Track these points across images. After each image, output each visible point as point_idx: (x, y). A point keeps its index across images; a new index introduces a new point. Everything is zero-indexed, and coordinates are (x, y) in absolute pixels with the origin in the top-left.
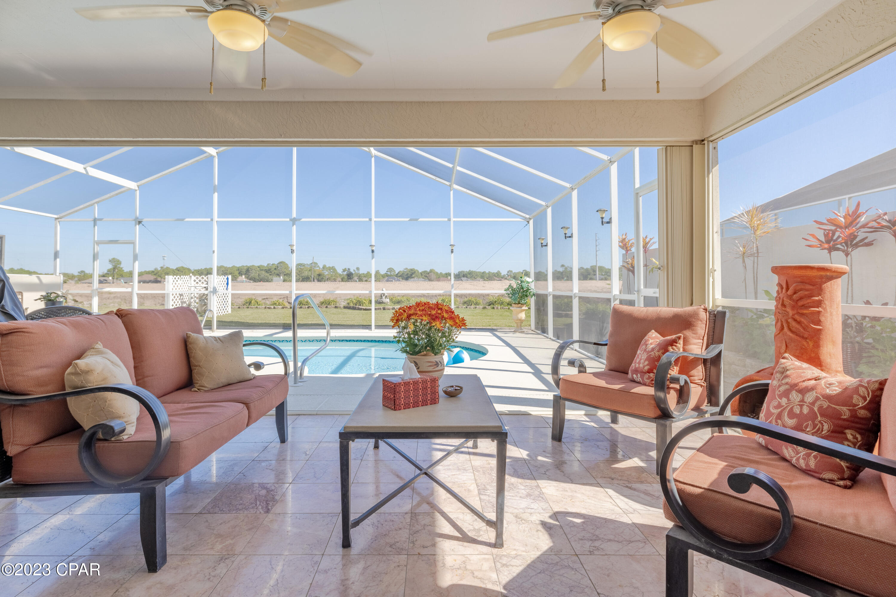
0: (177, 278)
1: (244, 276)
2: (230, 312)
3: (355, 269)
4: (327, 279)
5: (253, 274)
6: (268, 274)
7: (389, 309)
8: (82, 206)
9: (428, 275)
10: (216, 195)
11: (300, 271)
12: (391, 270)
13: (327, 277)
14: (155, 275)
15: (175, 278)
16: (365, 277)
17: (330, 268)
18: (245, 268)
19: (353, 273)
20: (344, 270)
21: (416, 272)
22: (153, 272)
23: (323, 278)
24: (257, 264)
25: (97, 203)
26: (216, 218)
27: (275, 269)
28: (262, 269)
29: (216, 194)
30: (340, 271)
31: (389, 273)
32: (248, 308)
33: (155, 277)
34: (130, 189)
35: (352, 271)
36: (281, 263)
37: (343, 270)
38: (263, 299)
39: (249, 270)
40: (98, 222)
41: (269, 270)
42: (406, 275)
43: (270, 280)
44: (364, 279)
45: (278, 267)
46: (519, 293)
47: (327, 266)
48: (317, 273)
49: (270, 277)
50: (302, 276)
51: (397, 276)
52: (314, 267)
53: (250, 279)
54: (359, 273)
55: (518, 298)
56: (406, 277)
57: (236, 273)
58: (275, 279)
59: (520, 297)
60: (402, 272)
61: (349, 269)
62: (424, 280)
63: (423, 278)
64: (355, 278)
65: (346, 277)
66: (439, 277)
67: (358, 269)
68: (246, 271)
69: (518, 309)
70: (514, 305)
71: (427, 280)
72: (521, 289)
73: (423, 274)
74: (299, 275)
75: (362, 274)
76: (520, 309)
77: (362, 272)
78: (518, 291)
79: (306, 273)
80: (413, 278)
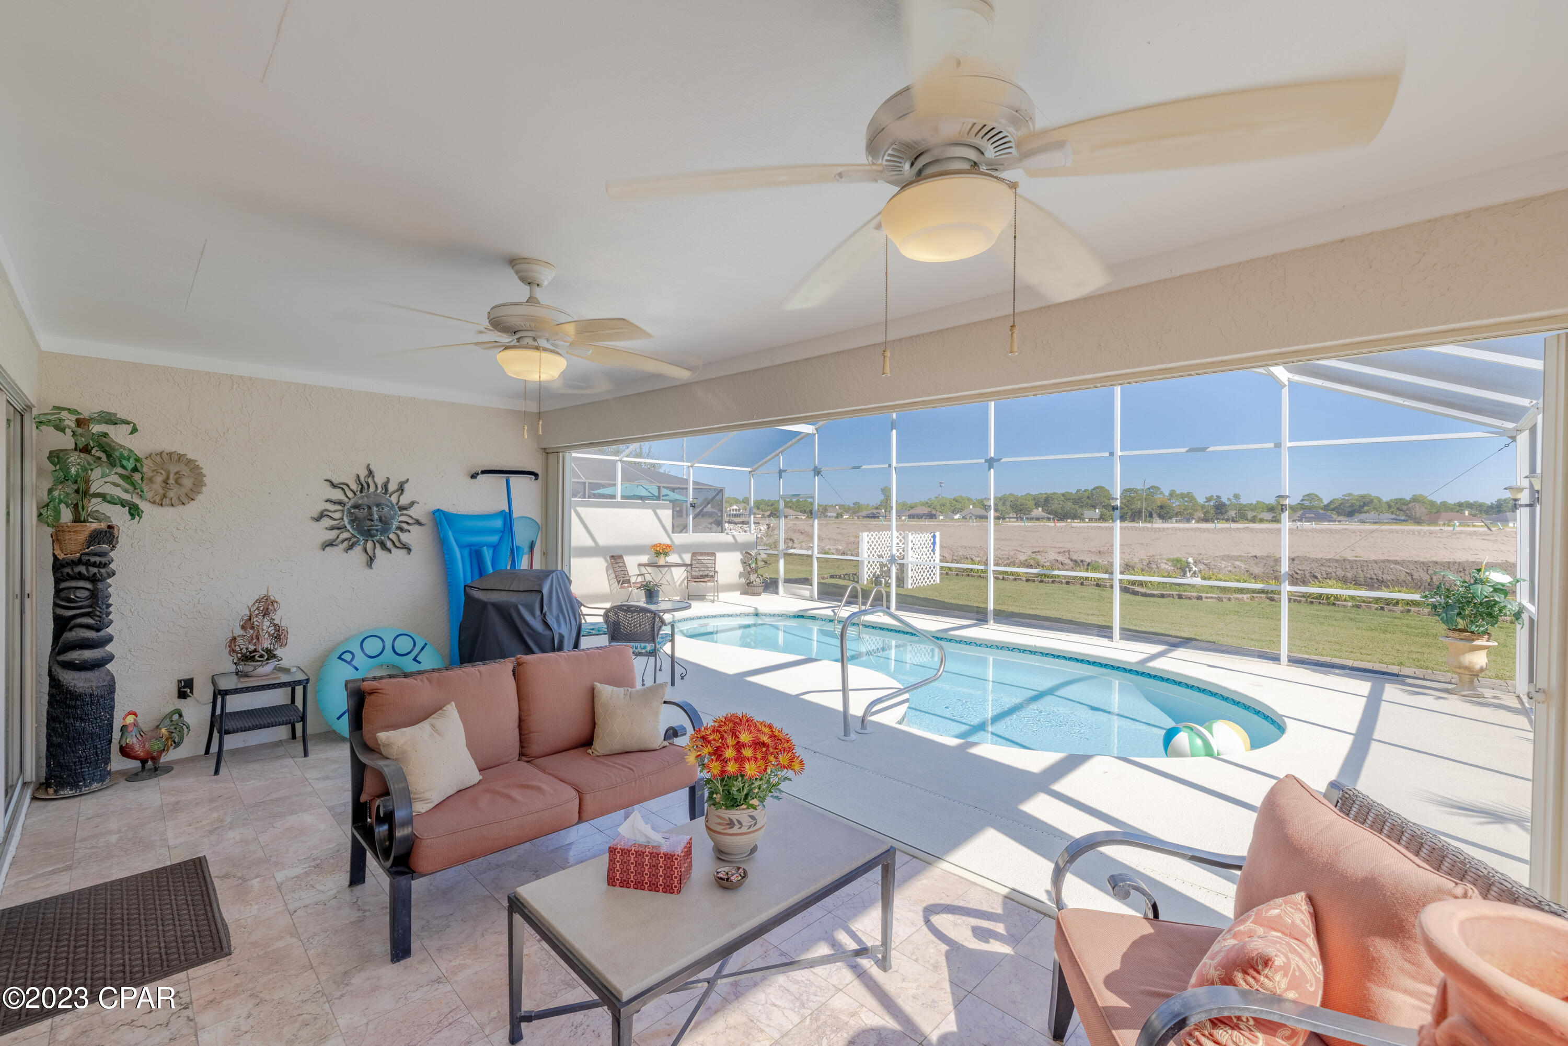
0: (874, 535)
1: (1040, 509)
2: (938, 581)
3: (1232, 497)
4: (1177, 514)
5: (1055, 506)
6: (1077, 507)
7: (1190, 598)
8: (769, 457)
9: (1405, 508)
11: (1128, 501)
12: (1310, 497)
13: (1176, 510)
14: (929, 507)
15: (872, 535)
16: (1252, 510)
17: (1183, 496)
18: (1045, 496)
19: (1228, 503)
20: (1209, 499)
21: (1376, 501)
22: (927, 503)
23: (1168, 513)
24: (1060, 491)
25: (781, 452)
26: (894, 464)
27: (1088, 497)
28: (1068, 497)
29: (894, 431)
30: (1201, 500)
31: (1307, 503)
32: (968, 575)
33: (929, 509)
34: (808, 434)
35: (1224, 499)
36: (1097, 488)
37: (1206, 498)
38: (1033, 552)
39: (1049, 500)
40: (783, 474)
41: (1080, 499)
42: (1349, 507)
43: (1079, 515)
44: (1250, 515)
45: (1093, 495)
46: (1464, 606)
47: (1178, 492)
48: (1159, 504)
49: (1079, 510)
50: (1132, 509)
51: (1326, 507)
52: (1153, 494)
53: (1049, 513)
54: (1240, 504)
55: (1463, 618)
56: (1350, 510)
57: (1031, 504)
58: (1088, 513)
59: (1470, 617)
60: (1340, 502)
61: (1218, 497)
62: (1394, 516)
63: (1392, 513)
64: (1232, 513)
65: (1212, 511)
66: (1438, 512)
67: (1237, 496)
68: (1045, 502)
69: (1462, 643)
70: (1451, 633)
71: (1403, 518)
72: (1472, 599)
73: (1393, 504)
74: (1127, 506)
75: (1245, 506)
76: (1468, 644)
77: (1245, 503)
78: (1462, 603)
79: (1138, 505)
80: (1366, 513)
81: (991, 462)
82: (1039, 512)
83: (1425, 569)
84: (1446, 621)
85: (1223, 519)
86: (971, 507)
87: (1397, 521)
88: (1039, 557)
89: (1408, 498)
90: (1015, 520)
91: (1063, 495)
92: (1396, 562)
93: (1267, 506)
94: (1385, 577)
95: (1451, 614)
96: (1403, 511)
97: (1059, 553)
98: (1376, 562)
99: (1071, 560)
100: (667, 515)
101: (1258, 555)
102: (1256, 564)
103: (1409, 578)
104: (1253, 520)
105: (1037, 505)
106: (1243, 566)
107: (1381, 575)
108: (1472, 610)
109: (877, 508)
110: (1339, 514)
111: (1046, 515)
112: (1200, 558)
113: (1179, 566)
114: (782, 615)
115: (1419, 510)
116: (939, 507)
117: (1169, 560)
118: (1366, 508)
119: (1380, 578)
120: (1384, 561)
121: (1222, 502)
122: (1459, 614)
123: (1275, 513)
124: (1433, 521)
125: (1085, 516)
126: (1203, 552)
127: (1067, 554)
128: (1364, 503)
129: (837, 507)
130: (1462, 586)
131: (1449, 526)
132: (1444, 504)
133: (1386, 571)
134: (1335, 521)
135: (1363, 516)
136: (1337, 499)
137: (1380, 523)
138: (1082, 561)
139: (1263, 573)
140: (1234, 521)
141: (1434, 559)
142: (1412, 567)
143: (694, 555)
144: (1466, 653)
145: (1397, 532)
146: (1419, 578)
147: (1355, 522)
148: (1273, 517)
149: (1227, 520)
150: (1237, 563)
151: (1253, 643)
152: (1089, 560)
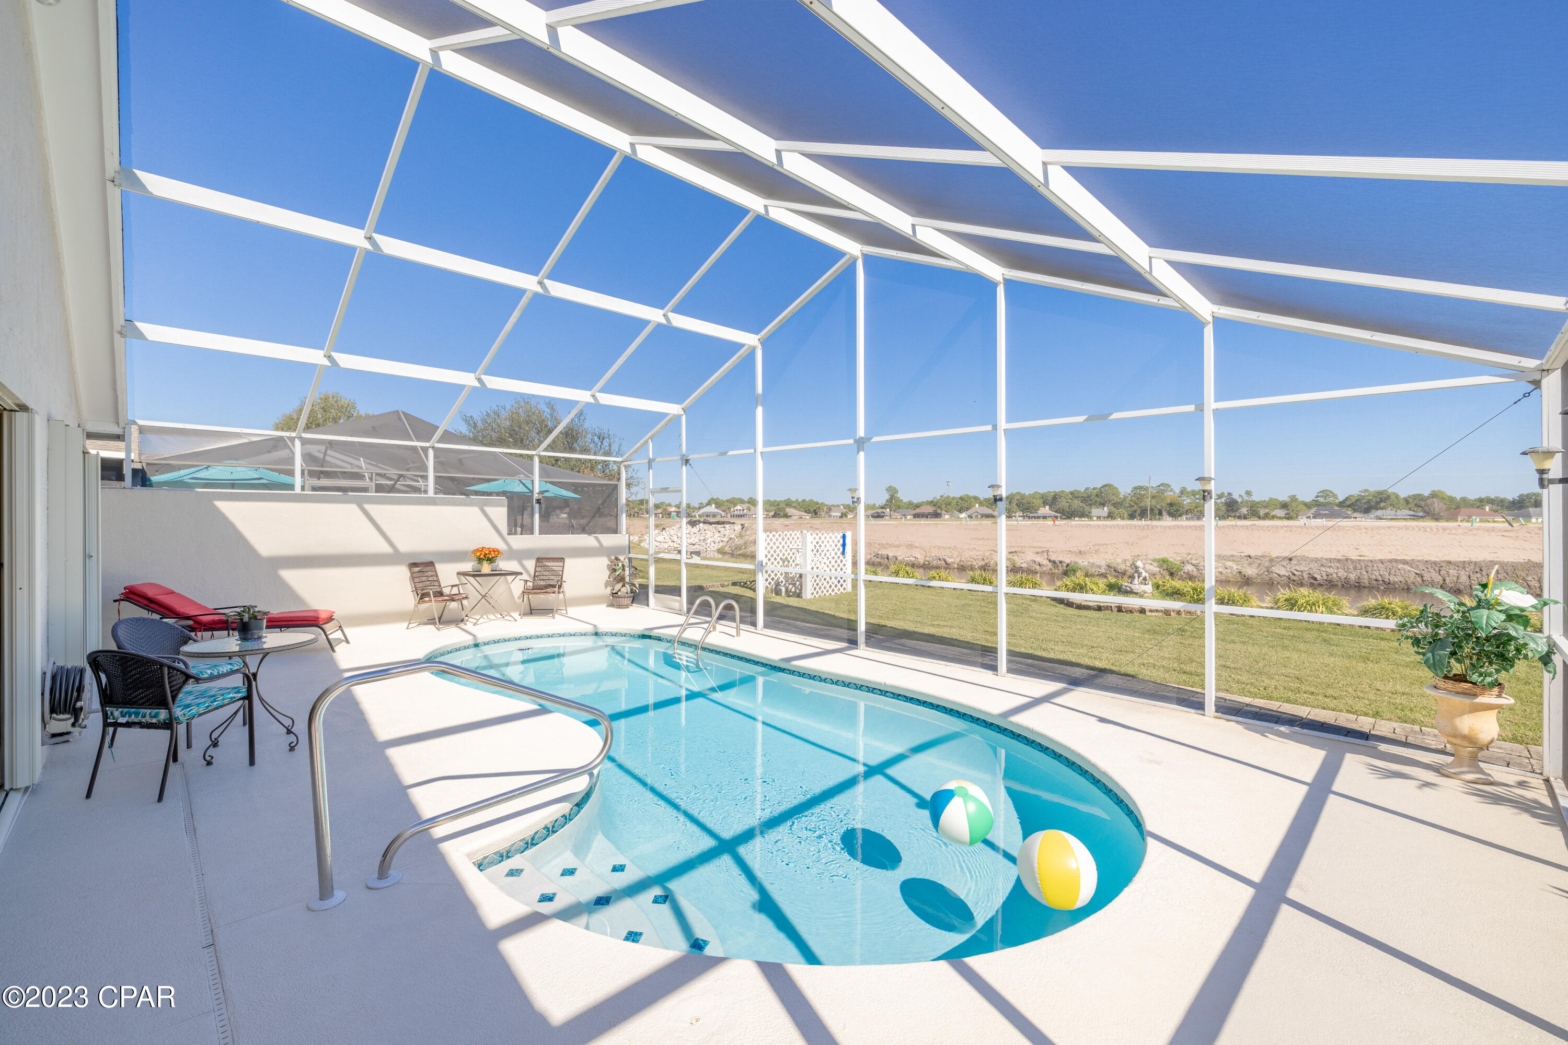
1: (1047, 507)
2: (850, 589)
3: (1243, 494)
4: (1187, 511)
5: (1063, 504)
6: (1084, 505)
9: (1423, 503)
10: (760, 411)
11: (1138, 499)
12: (1325, 493)
13: (1187, 508)
16: (1265, 507)
18: (1053, 494)
19: (1239, 500)
21: (1393, 497)
22: (932, 502)
23: (1178, 510)
25: (651, 438)
26: (760, 448)
27: (1097, 495)
28: (1077, 495)
29: (760, 409)
31: (1321, 500)
33: (934, 508)
34: (677, 417)
35: (1236, 496)
36: (1106, 486)
37: (1220, 494)
39: (1057, 498)
41: (1089, 497)
42: (1366, 503)
43: (1087, 513)
44: (1262, 512)
45: (1101, 493)
46: (1460, 642)
47: (1189, 489)
48: (1169, 501)
49: (1087, 508)
50: (1141, 507)
51: (1341, 504)
52: (1163, 492)
53: (1056, 512)
54: (1253, 501)
55: (1458, 661)
56: (1366, 506)
57: (1039, 502)
58: (1095, 511)
59: (1471, 659)
60: (1356, 498)
61: (1229, 494)
62: (1412, 513)
63: (1410, 509)
64: (1244, 510)
65: (1224, 508)
66: (1458, 507)
67: (1248, 493)
68: (1052, 500)
69: (1458, 700)
70: (1441, 683)
71: (1421, 514)
72: (1474, 632)
73: (1411, 500)
74: (1136, 504)
75: (1258, 503)
76: (1467, 701)
77: (1258, 500)
78: (1457, 637)
79: (1148, 503)
80: (1382, 509)
81: (860, 444)
82: (1045, 510)
83: (1437, 569)
84: (1434, 666)
85: (1234, 517)
86: (977, 505)
87: (1415, 518)
88: (1016, 558)
89: (1426, 493)
90: (1021, 518)
91: (1072, 493)
92: (1405, 562)
93: (1280, 503)
94: (1392, 578)
95: (1439, 655)
96: (1421, 507)
97: (1037, 553)
98: (1382, 562)
99: (1050, 561)
100: (500, 513)
101: (1252, 554)
102: (1250, 564)
103: (1419, 579)
104: (1266, 517)
105: (1045, 503)
106: (1235, 567)
107: (1387, 576)
108: (1473, 648)
109: (882, 508)
110: (1355, 511)
111: (1054, 514)
112: (1188, 558)
113: (1165, 567)
114: (625, 635)
115: (1437, 506)
116: (944, 506)
117: (1154, 560)
118: (1382, 504)
119: (1387, 580)
120: (1391, 561)
121: (1233, 499)
122: (1453, 654)
123: (1288, 510)
124: (1452, 517)
125: (1093, 514)
126: (1193, 552)
127: (1045, 554)
128: (1381, 499)
129: (842, 507)
130: (1458, 611)
131: (1468, 521)
132: (1464, 500)
133: (1393, 571)
134: (1350, 518)
135: (1379, 513)
136: (1353, 496)
137: (1397, 519)
138: (1061, 562)
139: (1257, 574)
140: (1245, 518)
141: (1447, 558)
142: (1422, 567)
143: (539, 560)
144: (1465, 714)
145: (1413, 529)
146: (1430, 579)
147: (1371, 518)
148: (1286, 515)
149: (1239, 518)
150: (1229, 564)
151: (1184, 677)
152: (1068, 561)
